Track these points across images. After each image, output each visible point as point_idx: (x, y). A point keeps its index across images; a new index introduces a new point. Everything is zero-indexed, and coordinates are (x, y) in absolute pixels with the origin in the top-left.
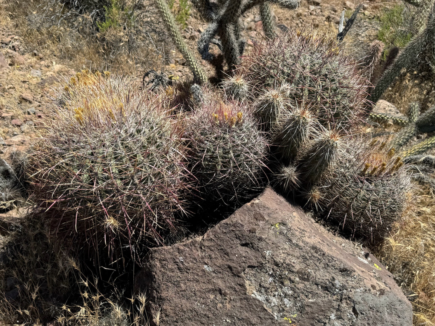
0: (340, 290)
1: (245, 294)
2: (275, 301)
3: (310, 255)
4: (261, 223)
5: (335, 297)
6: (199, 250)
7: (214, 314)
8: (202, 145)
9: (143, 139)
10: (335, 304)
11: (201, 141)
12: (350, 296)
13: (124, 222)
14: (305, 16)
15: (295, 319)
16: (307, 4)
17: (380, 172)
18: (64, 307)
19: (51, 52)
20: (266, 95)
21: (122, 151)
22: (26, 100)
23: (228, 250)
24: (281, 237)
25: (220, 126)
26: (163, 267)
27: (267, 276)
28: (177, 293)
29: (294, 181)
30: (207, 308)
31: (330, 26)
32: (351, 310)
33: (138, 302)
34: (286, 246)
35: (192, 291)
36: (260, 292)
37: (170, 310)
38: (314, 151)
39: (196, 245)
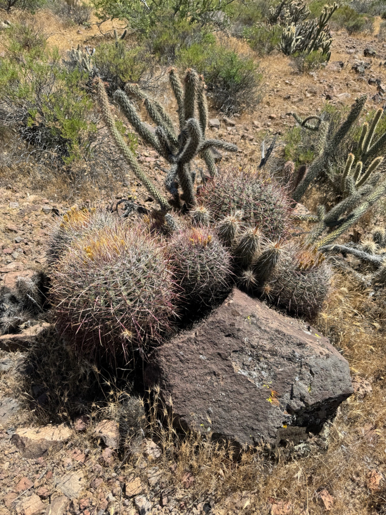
0: (300, 359)
1: (233, 372)
2: (255, 374)
3: (275, 336)
4: (238, 318)
5: (296, 365)
6: (195, 344)
7: (212, 391)
8: (184, 263)
9: (142, 265)
10: (297, 370)
11: (183, 261)
12: (307, 362)
13: (136, 332)
14: (225, 136)
15: (271, 385)
16: (225, 126)
17: (311, 267)
18: (94, 405)
19: (23, 185)
20: (225, 220)
21: (128, 278)
22: (11, 230)
23: (217, 341)
24: (253, 326)
25: (196, 247)
26: (167, 361)
27: (247, 356)
28: (182, 379)
29: (253, 281)
30: (206, 387)
31: (245, 143)
32: (309, 372)
33: (153, 392)
34: (258, 333)
35: (193, 377)
36: (244, 369)
37: (178, 394)
38: (265, 257)
39: (192, 341)
